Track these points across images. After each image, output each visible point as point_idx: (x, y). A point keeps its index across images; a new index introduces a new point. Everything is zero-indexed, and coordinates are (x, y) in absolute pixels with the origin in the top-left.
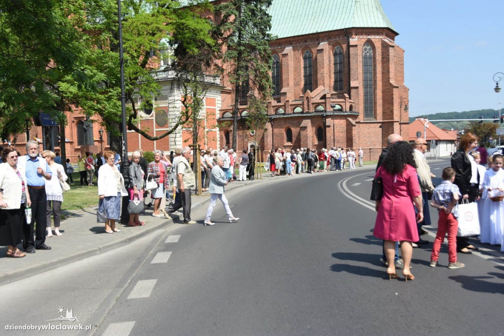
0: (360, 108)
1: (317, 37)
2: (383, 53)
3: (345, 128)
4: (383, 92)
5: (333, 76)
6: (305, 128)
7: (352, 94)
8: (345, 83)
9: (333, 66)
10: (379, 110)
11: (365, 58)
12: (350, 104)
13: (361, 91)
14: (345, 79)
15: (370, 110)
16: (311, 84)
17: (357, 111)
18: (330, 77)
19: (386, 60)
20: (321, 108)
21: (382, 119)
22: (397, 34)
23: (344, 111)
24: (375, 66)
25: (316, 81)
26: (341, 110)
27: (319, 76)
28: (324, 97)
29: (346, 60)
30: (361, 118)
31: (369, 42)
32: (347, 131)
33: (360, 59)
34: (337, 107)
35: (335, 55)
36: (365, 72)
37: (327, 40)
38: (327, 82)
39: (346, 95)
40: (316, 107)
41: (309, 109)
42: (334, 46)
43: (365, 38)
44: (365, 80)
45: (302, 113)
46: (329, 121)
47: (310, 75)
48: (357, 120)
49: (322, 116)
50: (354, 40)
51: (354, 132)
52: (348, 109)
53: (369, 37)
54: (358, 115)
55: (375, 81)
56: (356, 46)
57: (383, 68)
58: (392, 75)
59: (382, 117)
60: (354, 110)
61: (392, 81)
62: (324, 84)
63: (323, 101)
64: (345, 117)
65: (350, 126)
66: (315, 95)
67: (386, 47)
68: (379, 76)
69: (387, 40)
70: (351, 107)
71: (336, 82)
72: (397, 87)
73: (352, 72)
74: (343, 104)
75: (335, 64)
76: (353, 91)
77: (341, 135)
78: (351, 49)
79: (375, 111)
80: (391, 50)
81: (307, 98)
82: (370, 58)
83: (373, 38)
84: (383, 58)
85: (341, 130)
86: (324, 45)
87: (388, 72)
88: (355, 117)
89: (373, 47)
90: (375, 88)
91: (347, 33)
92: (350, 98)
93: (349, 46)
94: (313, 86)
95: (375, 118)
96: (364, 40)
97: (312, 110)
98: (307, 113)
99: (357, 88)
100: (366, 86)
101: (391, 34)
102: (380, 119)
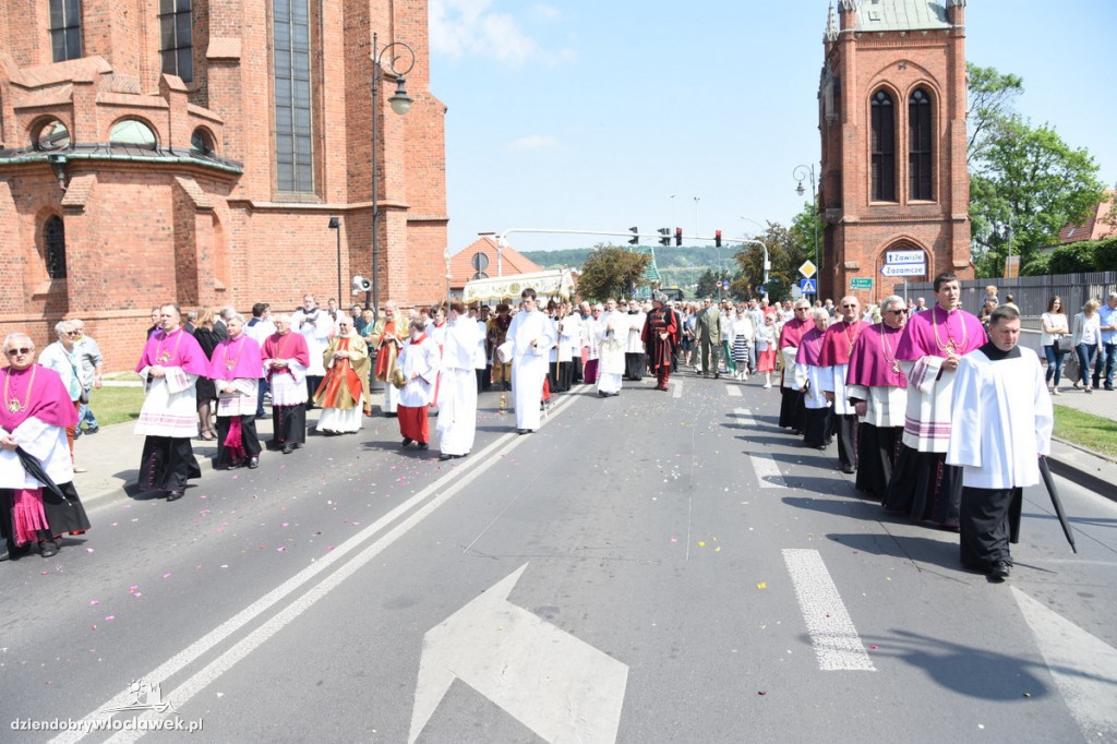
3: (170, 223)
5: (154, 27)
8: (196, 52)
10: (336, 164)
12: (198, 122)
14: (198, 36)
15: (298, 163)
17: (233, 156)
21: (345, 198)
23: (165, 147)
26: (153, 147)
30: (260, 191)
32: (176, 234)
34: (136, 132)
48: (236, 195)
49: (53, 165)
51: (203, 241)
52: (183, 140)
54: (239, 174)
59: (345, 192)
60: (219, 150)
64: (166, 173)
65: (185, 215)
66: (48, 81)
70: (203, 139)
74: (156, 119)
76: (211, 70)
77: (151, 251)
79: (320, 167)
85: (150, 232)
88: (226, 178)
95: (319, 192)
97: (18, 137)
99: (237, 62)
102: (338, 198)
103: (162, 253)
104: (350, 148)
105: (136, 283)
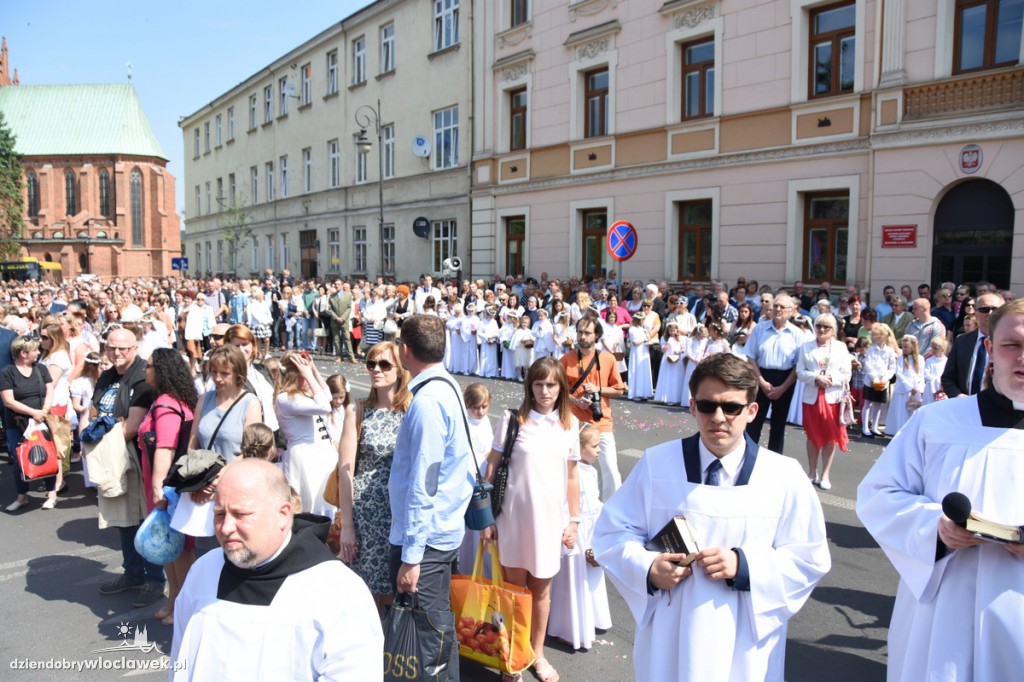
0: (127, 235)
1: (81, 159)
2: (151, 181)
3: (110, 256)
4: (153, 219)
5: (98, 200)
6: (65, 255)
7: (118, 221)
8: (111, 209)
9: (98, 190)
10: (148, 237)
11: (133, 184)
12: (116, 231)
13: (129, 219)
14: (111, 204)
15: (138, 237)
16: (74, 207)
17: (123, 238)
18: (95, 201)
19: (154, 188)
20: (83, 234)
21: (151, 247)
22: (167, 161)
23: (109, 238)
24: (143, 193)
25: (80, 204)
26: (105, 238)
27: (82, 200)
28: (87, 223)
29: (112, 185)
30: (128, 245)
31: (137, 169)
32: (112, 259)
33: (127, 186)
34: (102, 234)
35: (101, 178)
36: (133, 199)
37: (92, 162)
38: (91, 205)
39: (111, 222)
40: (78, 234)
41: (70, 234)
42: (99, 169)
43: (132, 164)
44: (133, 206)
45: (63, 238)
46: (92, 249)
47: (73, 197)
48: (123, 248)
49: (85, 244)
50: (120, 166)
51: (119, 260)
52: (113, 236)
53: (137, 164)
54: (124, 243)
55: (144, 209)
56: (122, 173)
57: (152, 196)
58: (160, 203)
59: (150, 245)
60: (120, 237)
61: (161, 210)
62: (88, 209)
63: (86, 227)
64: (110, 245)
65: (115, 254)
66: (78, 221)
67: (154, 174)
68: (148, 203)
69: (156, 168)
70: (116, 235)
71: (102, 207)
72: (165, 216)
73: (118, 199)
74: (107, 232)
75: (101, 188)
76: (119, 219)
77: (105, 263)
78: (117, 175)
79: (144, 238)
80: (160, 180)
81: (69, 224)
82: (138, 184)
83: (141, 165)
84: (152, 186)
85: (105, 258)
86: (88, 167)
87: (157, 200)
88: (120, 245)
89: (142, 174)
90: (144, 216)
91: (113, 158)
92: (115, 225)
93: (115, 172)
94: (77, 209)
95: (144, 245)
96: (132, 167)
97: (74, 235)
98: (69, 239)
99: (123, 215)
100: (134, 213)
101: (160, 161)
102: (149, 247)
103: (108, 263)
104: (153, 234)
105: (103, 270)
